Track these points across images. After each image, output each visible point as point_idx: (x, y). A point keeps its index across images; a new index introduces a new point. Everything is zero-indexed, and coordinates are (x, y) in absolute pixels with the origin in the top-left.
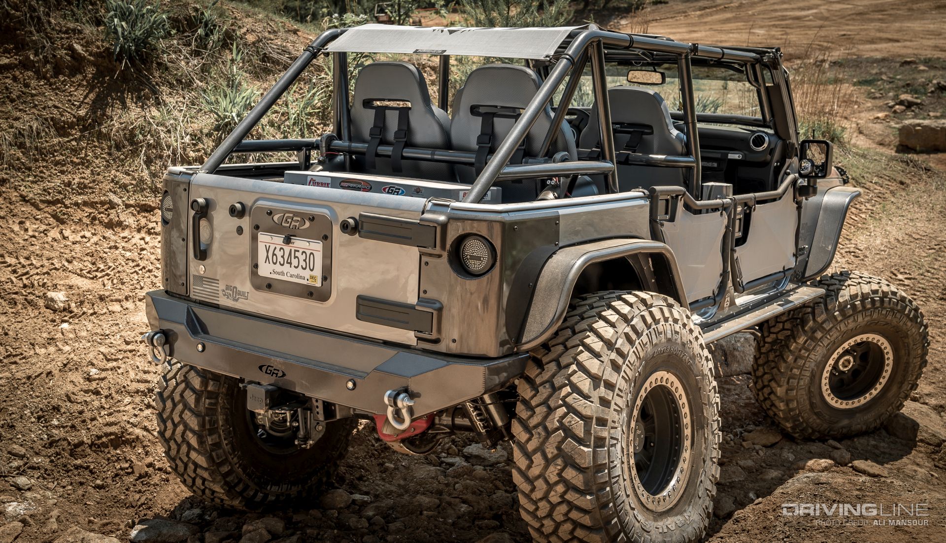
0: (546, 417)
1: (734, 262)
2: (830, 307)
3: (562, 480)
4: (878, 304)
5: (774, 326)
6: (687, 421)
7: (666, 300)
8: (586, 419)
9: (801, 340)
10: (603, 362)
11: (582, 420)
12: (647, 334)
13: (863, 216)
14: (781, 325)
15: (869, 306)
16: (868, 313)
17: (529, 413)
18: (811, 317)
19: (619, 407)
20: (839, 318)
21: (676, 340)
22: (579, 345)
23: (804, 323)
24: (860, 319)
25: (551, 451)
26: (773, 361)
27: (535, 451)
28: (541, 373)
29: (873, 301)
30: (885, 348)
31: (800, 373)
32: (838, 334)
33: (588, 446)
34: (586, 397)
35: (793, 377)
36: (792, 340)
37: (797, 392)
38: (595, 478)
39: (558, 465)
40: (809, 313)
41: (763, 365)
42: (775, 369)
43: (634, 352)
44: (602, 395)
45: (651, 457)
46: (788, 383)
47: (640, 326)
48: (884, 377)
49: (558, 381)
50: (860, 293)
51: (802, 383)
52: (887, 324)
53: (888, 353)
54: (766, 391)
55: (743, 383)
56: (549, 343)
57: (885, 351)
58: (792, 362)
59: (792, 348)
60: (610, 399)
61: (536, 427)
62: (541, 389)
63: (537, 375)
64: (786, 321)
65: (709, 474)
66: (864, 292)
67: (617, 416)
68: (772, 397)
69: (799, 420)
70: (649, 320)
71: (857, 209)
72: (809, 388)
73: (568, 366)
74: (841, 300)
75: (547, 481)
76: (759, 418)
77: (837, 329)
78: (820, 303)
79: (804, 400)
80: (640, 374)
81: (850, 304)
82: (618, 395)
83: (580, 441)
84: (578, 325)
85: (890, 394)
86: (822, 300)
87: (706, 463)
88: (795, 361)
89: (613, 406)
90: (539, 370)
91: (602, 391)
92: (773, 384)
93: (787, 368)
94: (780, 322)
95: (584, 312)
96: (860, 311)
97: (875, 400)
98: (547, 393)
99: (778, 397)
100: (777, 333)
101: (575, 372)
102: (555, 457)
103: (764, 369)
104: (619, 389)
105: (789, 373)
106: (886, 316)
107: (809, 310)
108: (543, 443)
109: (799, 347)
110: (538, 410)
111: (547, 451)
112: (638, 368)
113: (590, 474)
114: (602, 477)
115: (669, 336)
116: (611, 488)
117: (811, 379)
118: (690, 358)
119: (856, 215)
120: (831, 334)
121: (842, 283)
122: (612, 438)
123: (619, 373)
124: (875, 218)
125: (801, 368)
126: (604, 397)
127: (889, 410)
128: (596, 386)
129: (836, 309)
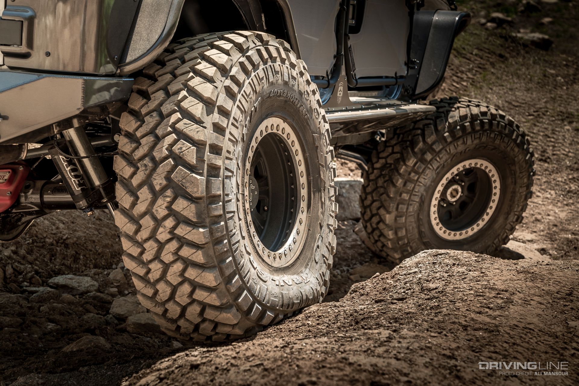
0: (152, 148)
1: (348, 50)
2: (439, 128)
3: (171, 213)
4: (487, 127)
5: (383, 151)
6: (303, 180)
7: (282, 44)
8: (199, 145)
9: (411, 162)
10: (217, 88)
11: (194, 145)
12: (263, 69)
13: (465, 84)
14: (390, 150)
15: (478, 128)
16: (477, 136)
17: (134, 145)
18: (421, 139)
19: (235, 138)
20: (449, 140)
21: (293, 86)
22: (189, 72)
23: (413, 144)
24: (469, 142)
25: (159, 181)
26: (382, 187)
27: (140, 186)
28: (147, 103)
29: (482, 123)
30: (493, 176)
31: (410, 198)
32: (447, 156)
33: (201, 174)
34: (199, 122)
35: (402, 202)
36: (402, 163)
37: (406, 219)
38: (209, 210)
39: (167, 197)
40: (418, 135)
41: (371, 193)
42: (385, 195)
43: (249, 83)
44: (216, 121)
45: (265, 221)
46: (397, 209)
47: (256, 58)
48: (491, 208)
49: (165, 109)
50: (469, 115)
51: (411, 209)
52: (495, 148)
53: (495, 181)
54: (375, 220)
55: (348, 228)
56: (156, 74)
57: (493, 179)
58: (402, 186)
59: (402, 171)
60: (225, 126)
61: (142, 158)
62: (147, 119)
63: (143, 106)
64: (396, 144)
65: (326, 241)
66: (473, 113)
67: (232, 147)
68: (381, 226)
69: (407, 251)
70: (266, 56)
71: (458, 77)
72: (418, 215)
73: (178, 92)
74: (450, 120)
75: (154, 218)
76: (365, 258)
77: (446, 151)
78: (430, 124)
79: (413, 228)
80: (256, 109)
81: (460, 126)
82: (233, 124)
83: (192, 168)
84: (188, 54)
85: (497, 226)
86: (431, 122)
87: (323, 228)
88: (405, 184)
89: (228, 135)
90: (145, 100)
91: (216, 117)
92: (382, 211)
93: (396, 193)
94: (389, 146)
95: (195, 44)
96: (469, 133)
97: (482, 232)
98: (154, 122)
99: (386, 225)
100: (386, 158)
101: (185, 97)
102: (164, 189)
103: (372, 197)
104: (234, 118)
105: (398, 198)
106: (494, 139)
107: (419, 132)
108: (149, 176)
109: (409, 170)
110: (143, 141)
111: (155, 182)
112: (255, 102)
113: (203, 205)
114: (216, 209)
115: (286, 79)
116: (226, 223)
117: (420, 205)
118: (308, 111)
119: (457, 83)
120: (441, 156)
121: (451, 106)
122: (227, 169)
123: (234, 100)
124: (476, 86)
125: (411, 193)
126: (218, 123)
127: (495, 242)
128: (209, 112)
129: (446, 130)
